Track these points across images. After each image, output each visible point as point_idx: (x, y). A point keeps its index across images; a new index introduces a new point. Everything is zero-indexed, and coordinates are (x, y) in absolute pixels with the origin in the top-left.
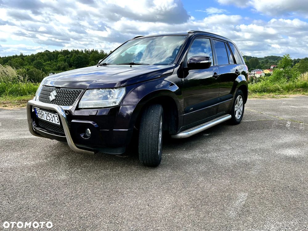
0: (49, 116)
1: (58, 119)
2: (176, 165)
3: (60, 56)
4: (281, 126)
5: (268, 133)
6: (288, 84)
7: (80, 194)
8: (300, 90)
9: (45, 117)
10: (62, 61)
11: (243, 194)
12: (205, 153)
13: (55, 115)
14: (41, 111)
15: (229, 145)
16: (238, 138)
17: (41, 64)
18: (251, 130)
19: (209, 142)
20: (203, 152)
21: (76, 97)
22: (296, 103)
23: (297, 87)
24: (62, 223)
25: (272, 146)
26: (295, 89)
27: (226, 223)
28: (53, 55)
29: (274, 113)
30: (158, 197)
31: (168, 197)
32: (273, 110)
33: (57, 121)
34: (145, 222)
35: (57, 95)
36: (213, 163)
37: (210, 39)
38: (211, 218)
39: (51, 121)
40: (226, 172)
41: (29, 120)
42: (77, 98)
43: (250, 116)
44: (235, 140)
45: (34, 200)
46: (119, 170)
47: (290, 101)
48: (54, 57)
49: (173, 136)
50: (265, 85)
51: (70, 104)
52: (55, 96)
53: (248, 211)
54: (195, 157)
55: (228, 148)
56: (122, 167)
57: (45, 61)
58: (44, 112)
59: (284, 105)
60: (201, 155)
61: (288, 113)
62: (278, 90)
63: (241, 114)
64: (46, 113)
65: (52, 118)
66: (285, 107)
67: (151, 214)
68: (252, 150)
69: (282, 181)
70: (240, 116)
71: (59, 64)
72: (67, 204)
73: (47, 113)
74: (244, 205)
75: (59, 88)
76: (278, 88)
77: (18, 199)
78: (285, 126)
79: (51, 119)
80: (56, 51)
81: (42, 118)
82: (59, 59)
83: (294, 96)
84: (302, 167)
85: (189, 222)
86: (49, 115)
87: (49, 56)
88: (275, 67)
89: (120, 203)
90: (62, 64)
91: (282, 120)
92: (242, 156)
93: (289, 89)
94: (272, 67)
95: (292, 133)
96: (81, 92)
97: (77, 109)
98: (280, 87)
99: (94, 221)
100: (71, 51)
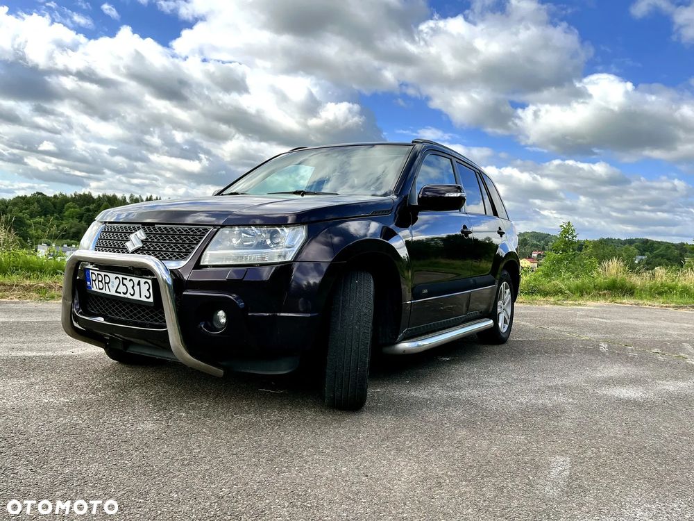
0: (124, 285)
1: (148, 290)
2: (401, 408)
3: (70, 207)
4: (591, 350)
5: (570, 360)
6: (578, 282)
7: (200, 456)
8: (604, 295)
9: (113, 286)
10: (72, 217)
11: (560, 459)
12: (454, 389)
13: (143, 281)
14: (103, 274)
15: (499, 377)
16: (511, 366)
17: (21, 221)
18: (534, 354)
19: (456, 371)
20: (448, 387)
21: (195, 242)
22: (605, 315)
23: (598, 288)
24: (178, 507)
25: (587, 382)
26: (594, 292)
27: (545, 507)
28: (54, 205)
29: (569, 329)
30: (382, 461)
31: (402, 464)
32: (565, 324)
33: (145, 292)
34: (370, 506)
35: (147, 239)
36: (476, 406)
37: (451, 160)
38: (511, 498)
39: (128, 296)
40: (510, 421)
41: (68, 298)
42: (197, 244)
43: (522, 331)
44: (507, 369)
45: (94, 466)
46: (275, 414)
47: (591, 311)
48: (55, 206)
49: (387, 350)
50: (535, 280)
51: (182, 256)
52: (142, 241)
53: (580, 486)
54: (434, 396)
55: (499, 382)
56: (280, 410)
57: (32, 216)
58: (112, 276)
59: (582, 316)
60: (446, 394)
61: (595, 330)
62: (561, 292)
63: (508, 321)
64: (117, 278)
65: (133, 287)
66: (584, 319)
67: (379, 491)
68: (549, 387)
69: (630, 439)
70: (507, 326)
71: (65, 225)
72: (177, 473)
73: (121, 277)
74: (570, 477)
75: (153, 224)
76: (560, 288)
77: (53, 464)
78: (598, 351)
79: (131, 291)
80: (61, 194)
81: (103, 291)
82: (66, 213)
83: (595, 304)
84: (659, 416)
85: (467, 505)
86: (125, 282)
87: (41, 206)
88: (540, 254)
89: (300, 472)
90: (72, 223)
91: (588, 340)
92: (532, 396)
93: (581, 292)
94: (535, 255)
95: (616, 362)
96: (207, 232)
97: (198, 266)
98: (563, 287)
99: (254, 504)
100: (99, 196)
